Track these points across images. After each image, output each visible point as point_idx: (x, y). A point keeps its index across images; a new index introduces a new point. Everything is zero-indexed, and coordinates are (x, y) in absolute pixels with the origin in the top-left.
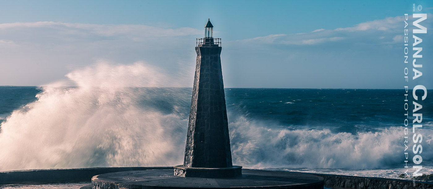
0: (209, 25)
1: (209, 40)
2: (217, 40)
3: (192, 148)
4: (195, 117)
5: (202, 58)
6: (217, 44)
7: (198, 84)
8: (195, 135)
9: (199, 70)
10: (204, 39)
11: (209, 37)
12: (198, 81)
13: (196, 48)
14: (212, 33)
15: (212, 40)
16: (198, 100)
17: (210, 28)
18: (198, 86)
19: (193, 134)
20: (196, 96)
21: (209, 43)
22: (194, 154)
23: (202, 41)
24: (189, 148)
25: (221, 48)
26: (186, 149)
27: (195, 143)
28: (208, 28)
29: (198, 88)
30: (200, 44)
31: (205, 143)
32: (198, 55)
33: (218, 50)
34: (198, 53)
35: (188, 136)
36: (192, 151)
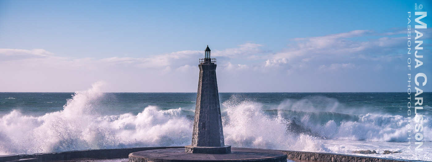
0: (208, 50)
1: (208, 60)
2: (213, 60)
3: (197, 134)
4: (199, 112)
5: (203, 72)
6: (213, 62)
7: (201, 90)
8: (199, 124)
9: (201, 80)
10: (204, 59)
11: (208, 58)
12: (201, 88)
13: (199, 66)
14: (210, 55)
15: (210, 59)
16: (201, 101)
17: (209, 52)
18: (201, 91)
19: (198, 124)
20: (200, 98)
21: (208, 62)
22: (199, 137)
23: (203, 60)
24: (195, 134)
25: (216, 65)
26: (193, 134)
27: (199, 130)
28: (207, 52)
29: (200, 92)
30: (202, 62)
31: (206, 130)
32: (201, 70)
33: (214, 66)
34: (200, 69)
35: (194, 126)
36: (197, 135)
